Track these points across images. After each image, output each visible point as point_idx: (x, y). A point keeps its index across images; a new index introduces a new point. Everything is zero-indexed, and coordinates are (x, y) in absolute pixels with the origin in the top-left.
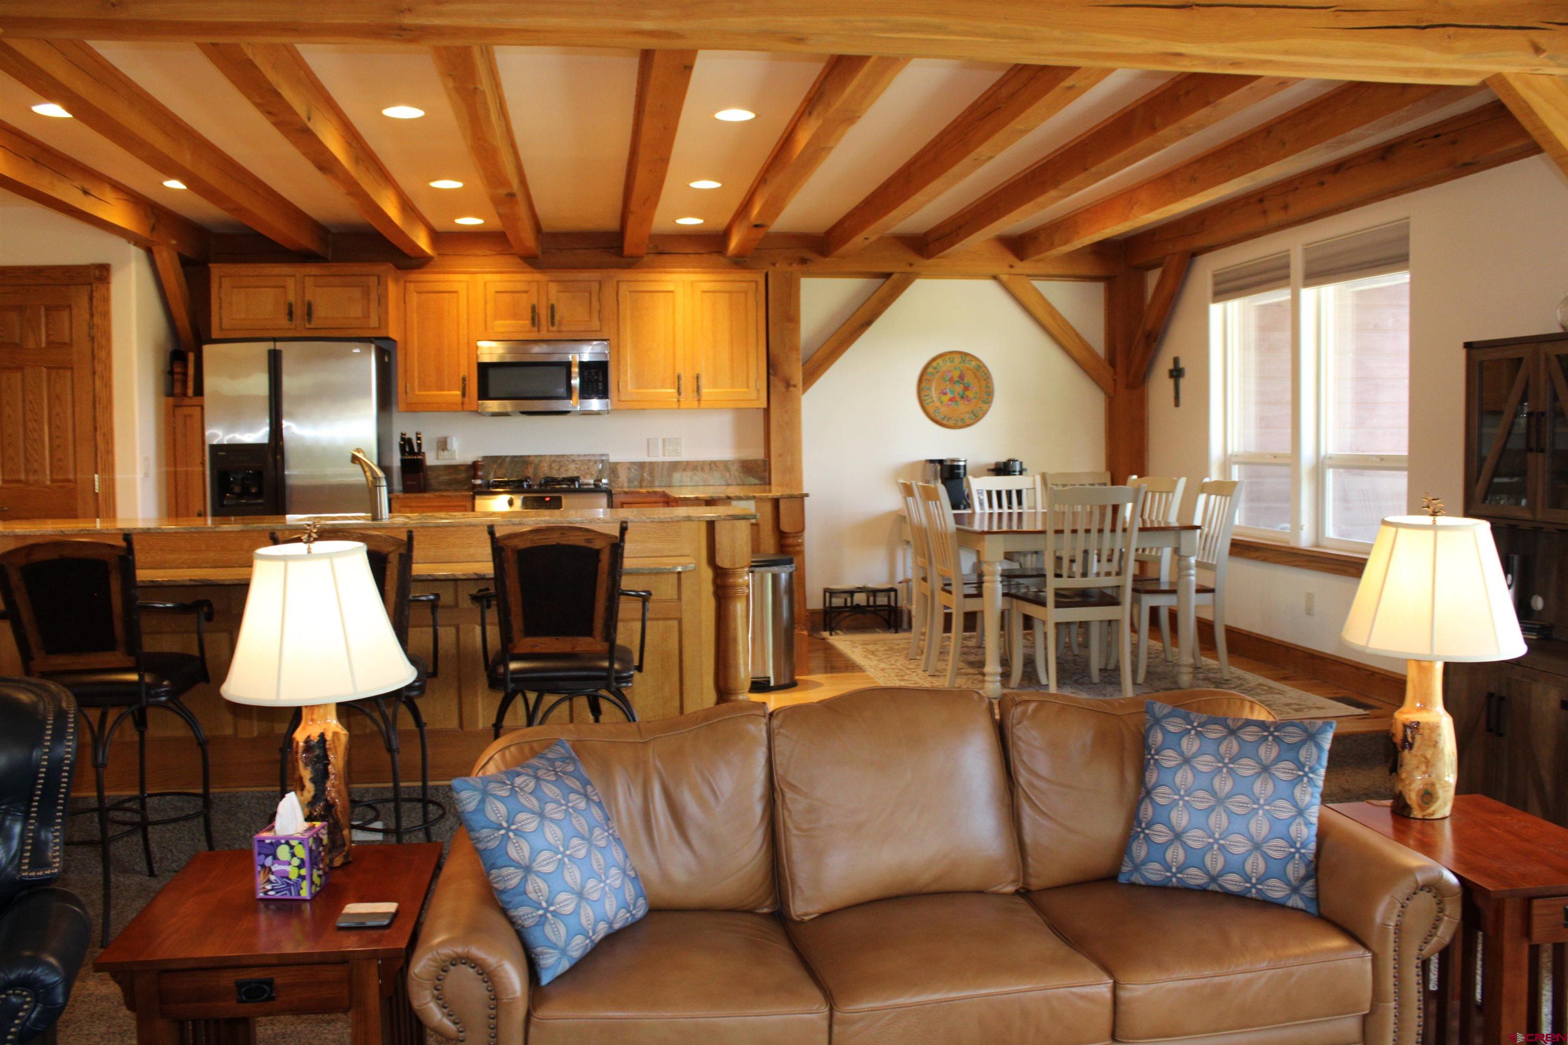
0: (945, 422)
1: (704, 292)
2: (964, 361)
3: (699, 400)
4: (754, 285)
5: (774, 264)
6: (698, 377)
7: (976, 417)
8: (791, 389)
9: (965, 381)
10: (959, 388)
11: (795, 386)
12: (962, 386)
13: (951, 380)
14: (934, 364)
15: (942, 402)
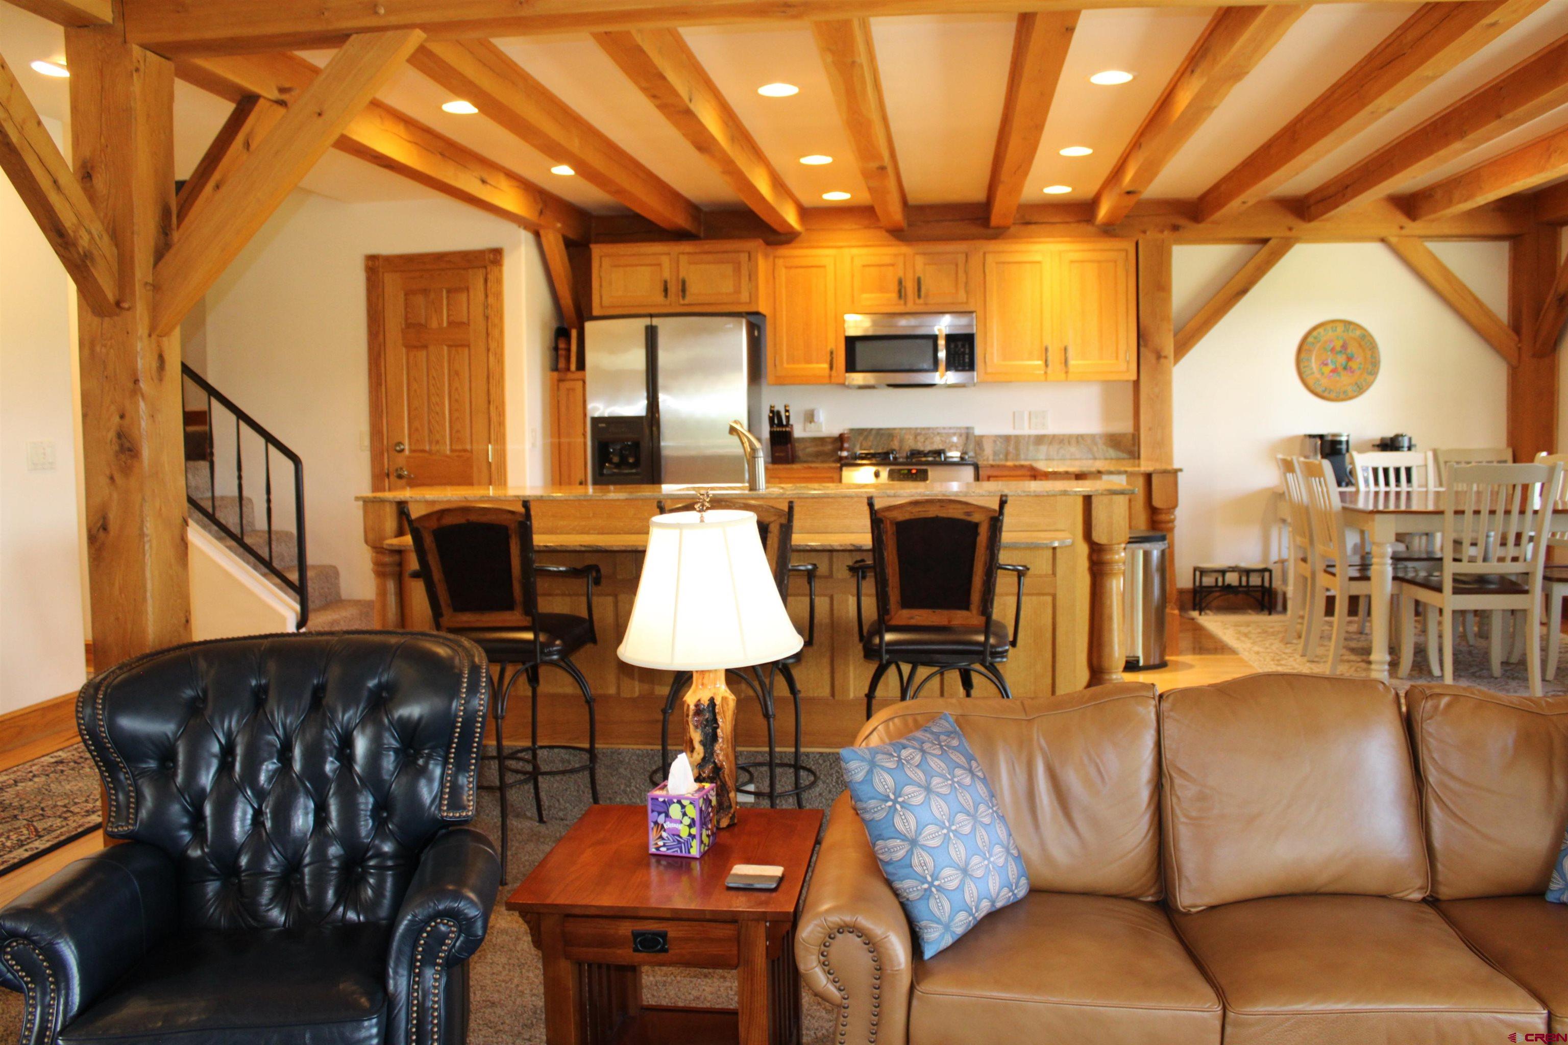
0: (1326, 394)
1: (1072, 262)
2: (1348, 330)
3: (1067, 372)
4: (1124, 254)
5: (1144, 232)
6: (1065, 349)
7: (1360, 389)
8: (1162, 360)
9: (1349, 351)
10: (1341, 359)
11: (1165, 357)
12: (1344, 357)
13: (1333, 350)
14: (1315, 334)
15: (1323, 374)
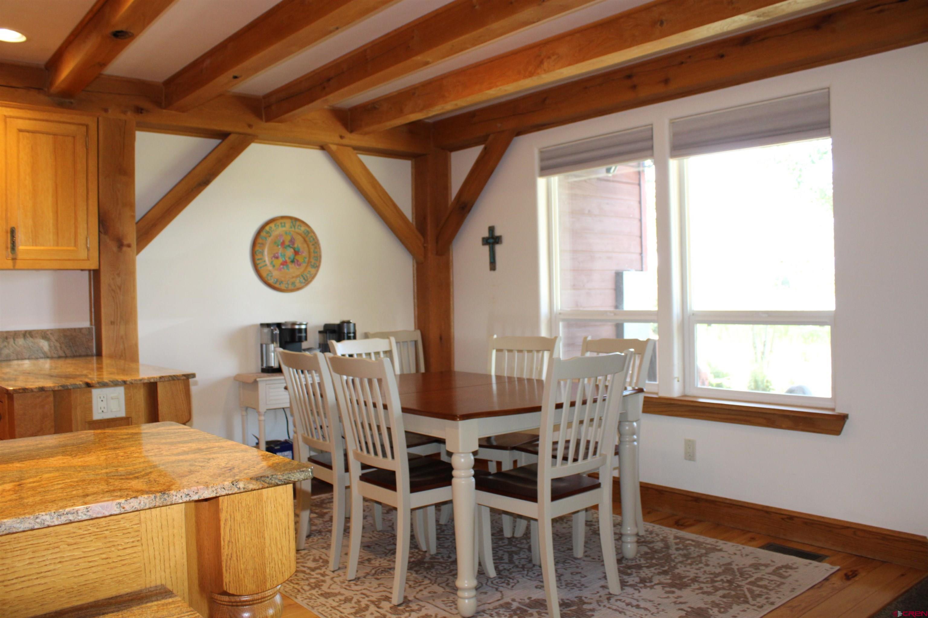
0: (277, 285)
2: (294, 227)
3: (14, 259)
4: (84, 129)
5: (106, 110)
6: (13, 232)
7: (307, 281)
8: (125, 249)
9: (296, 246)
10: (290, 253)
11: (129, 246)
12: (292, 250)
13: (283, 244)
14: (267, 228)
15: (274, 266)
